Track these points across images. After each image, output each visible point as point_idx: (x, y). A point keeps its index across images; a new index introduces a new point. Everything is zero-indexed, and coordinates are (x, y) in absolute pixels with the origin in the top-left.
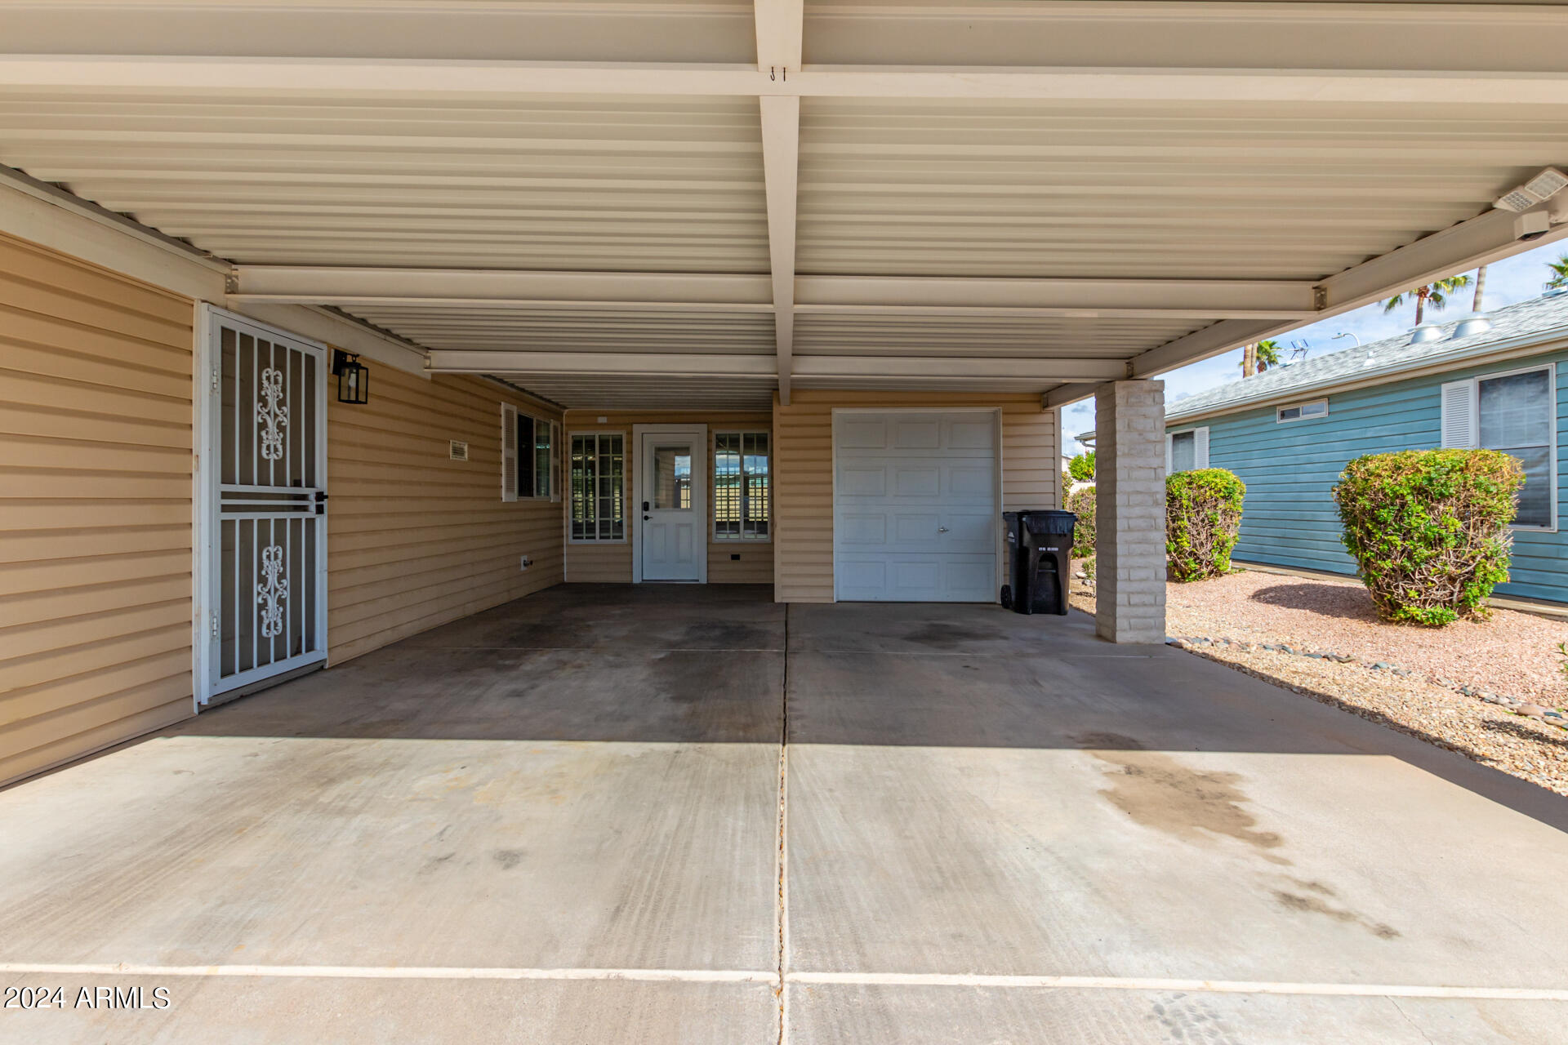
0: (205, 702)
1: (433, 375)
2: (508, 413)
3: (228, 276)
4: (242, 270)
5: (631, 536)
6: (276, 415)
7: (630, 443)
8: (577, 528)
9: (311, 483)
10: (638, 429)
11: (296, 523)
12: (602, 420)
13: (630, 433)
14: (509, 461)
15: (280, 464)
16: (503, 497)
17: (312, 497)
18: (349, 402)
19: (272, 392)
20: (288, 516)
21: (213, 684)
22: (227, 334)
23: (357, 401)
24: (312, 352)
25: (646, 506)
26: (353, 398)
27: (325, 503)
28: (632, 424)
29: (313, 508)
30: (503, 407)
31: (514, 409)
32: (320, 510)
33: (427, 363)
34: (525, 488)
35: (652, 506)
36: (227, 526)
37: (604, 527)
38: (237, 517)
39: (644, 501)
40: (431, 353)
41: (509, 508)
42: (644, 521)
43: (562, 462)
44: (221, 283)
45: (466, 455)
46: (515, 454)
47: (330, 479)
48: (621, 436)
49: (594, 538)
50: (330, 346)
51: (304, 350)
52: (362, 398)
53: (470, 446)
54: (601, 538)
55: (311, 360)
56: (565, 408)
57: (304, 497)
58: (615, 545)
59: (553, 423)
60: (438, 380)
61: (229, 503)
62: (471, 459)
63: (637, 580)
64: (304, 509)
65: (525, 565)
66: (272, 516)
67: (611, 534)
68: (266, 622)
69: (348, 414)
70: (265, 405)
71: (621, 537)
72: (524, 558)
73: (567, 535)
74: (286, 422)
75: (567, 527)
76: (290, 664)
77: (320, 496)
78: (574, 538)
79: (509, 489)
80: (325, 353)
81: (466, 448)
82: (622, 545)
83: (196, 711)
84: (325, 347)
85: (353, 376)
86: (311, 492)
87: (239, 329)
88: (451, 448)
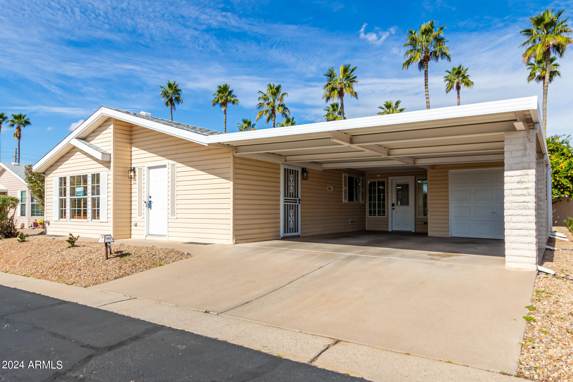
0: (282, 237)
1: (323, 170)
2: (345, 177)
3: (285, 158)
4: (287, 157)
5: (388, 215)
6: (292, 184)
7: (388, 183)
8: (370, 212)
9: (298, 197)
10: (390, 178)
11: (295, 205)
12: (378, 176)
13: (388, 180)
14: (345, 191)
15: (293, 193)
16: (343, 201)
17: (298, 200)
18: (305, 179)
19: (291, 179)
20: (294, 204)
21: (283, 234)
22: (285, 169)
23: (306, 179)
24: (298, 170)
25: (393, 205)
26: (305, 178)
27: (300, 201)
28: (388, 177)
29: (298, 202)
30: (343, 175)
31: (347, 175)
32: (299, 203)
33: (322, 167)
34: (351, 198)
35: (395, 205)
36: (285, 205)
37: (379, 212)
38: (286, 203)
39: (393, 203)
40: (322, 164)
41: (345, 204)
42: (393, 210)
43: (365, 190)
44: (284, 160)
45: (332, 190)
46: (347, 189)
47: (301, 196)
48: (385, 181)
49: (376, 215)
50: (301, 167)
51: (297, 170)
52: (307, 178)
53: (333, 187)
54: (378, 215)
55: (298, 171)
56: (366, 172)
57: (296, 200)
58: (383, 218)
59: (361, 178)
60: (325, 171)
61: (286, 201)
62: (333, 191)
63: (390, 230)
64: (296, 202)
65: (351, 222)
66: (291, 204)
67: (381, 214)
68: (290, 224)
69: (305, 182)
70: (290, 182)
71: (385, 215)
72: (350, 220)
73: (367, 215)
74: (294, 185)
75: (367, 212)
76: (294, 234)
77: (299, 200)
78: (369, 215)
79: (345, 198)
80: (300, 169)
81: (332, 188)
82: (385, 218)
83: (281, 238)
84: (300, 168)
85: (305, 173)
86: (298, 199)
87: (287, 168)
88: (328, 188)
